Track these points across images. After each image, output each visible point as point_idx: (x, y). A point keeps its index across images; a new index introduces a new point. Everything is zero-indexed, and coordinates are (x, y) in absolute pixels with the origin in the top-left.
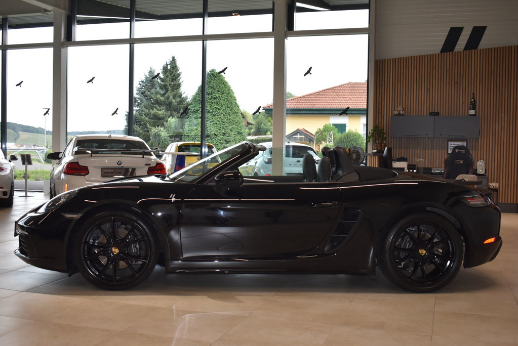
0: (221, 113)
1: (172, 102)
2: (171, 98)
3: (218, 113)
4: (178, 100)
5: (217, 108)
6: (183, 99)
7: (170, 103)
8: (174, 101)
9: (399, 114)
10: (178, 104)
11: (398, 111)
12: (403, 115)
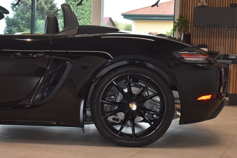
0: (86, 18)
1: (44, 7)
2: (43, 4)
3: (83, 17)
4: (49, 6)
5: (82, 13)
6: (53, 5)
7: (43, 8)
8: (45, 6)
9: (203, 6)
10: (49, 10)
11: (202, 3)
12: (206, 6)
